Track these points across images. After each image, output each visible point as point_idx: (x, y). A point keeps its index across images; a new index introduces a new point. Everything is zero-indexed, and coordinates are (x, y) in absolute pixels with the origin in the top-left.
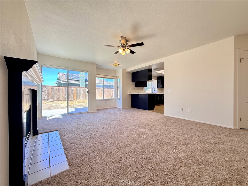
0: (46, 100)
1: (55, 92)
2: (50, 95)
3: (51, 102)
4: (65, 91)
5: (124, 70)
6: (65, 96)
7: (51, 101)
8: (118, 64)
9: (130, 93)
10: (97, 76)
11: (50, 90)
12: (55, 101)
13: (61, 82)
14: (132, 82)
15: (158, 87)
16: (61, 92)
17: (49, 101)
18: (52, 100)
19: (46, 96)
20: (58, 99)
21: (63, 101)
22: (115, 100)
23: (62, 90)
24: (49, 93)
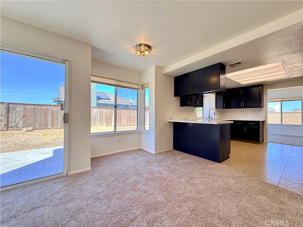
0: (20, 128)
1: (38, 114)
2: (29, 119)
3: (28, 131)
4: (56, 113)
5: (159, 68)
6: (56, 121)
7: (27, 129)
8: (149, 47)
9: (171, 119)
10: (93, 78)
11: (29, 111)
12: (36, 129)
13: (60, 99)
14: (175, 96)
15: (216, 108)
16: (50, 114)
17: (25, 129)
18: (31, 128)
19: (21, 122)
20: (44, 126)
21: (52, 129)
22: (139, 132)
23: (51, 111)
24: (27, 116)
